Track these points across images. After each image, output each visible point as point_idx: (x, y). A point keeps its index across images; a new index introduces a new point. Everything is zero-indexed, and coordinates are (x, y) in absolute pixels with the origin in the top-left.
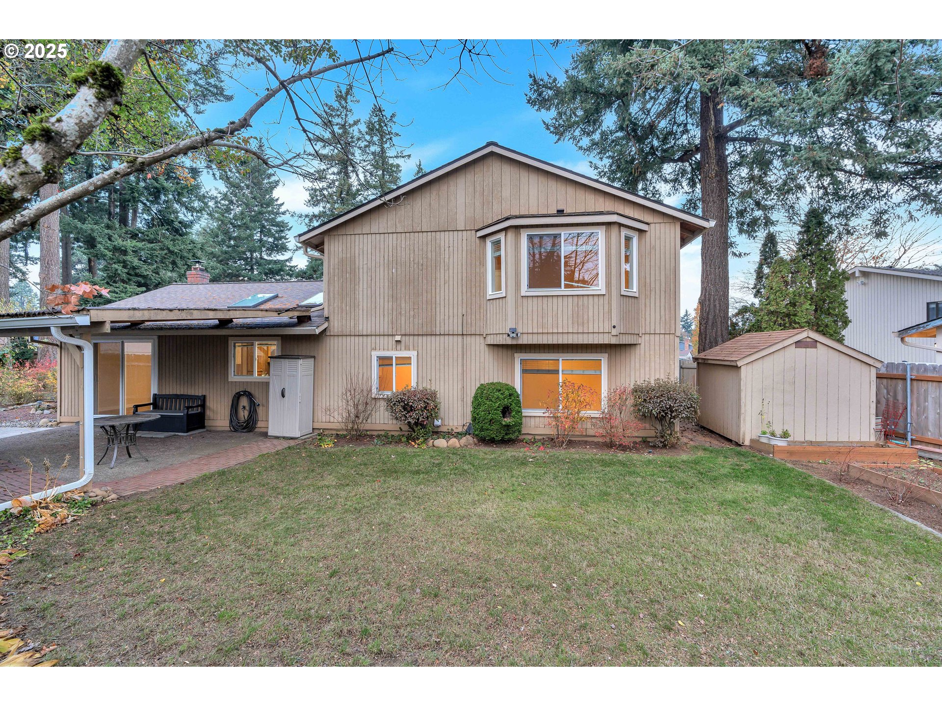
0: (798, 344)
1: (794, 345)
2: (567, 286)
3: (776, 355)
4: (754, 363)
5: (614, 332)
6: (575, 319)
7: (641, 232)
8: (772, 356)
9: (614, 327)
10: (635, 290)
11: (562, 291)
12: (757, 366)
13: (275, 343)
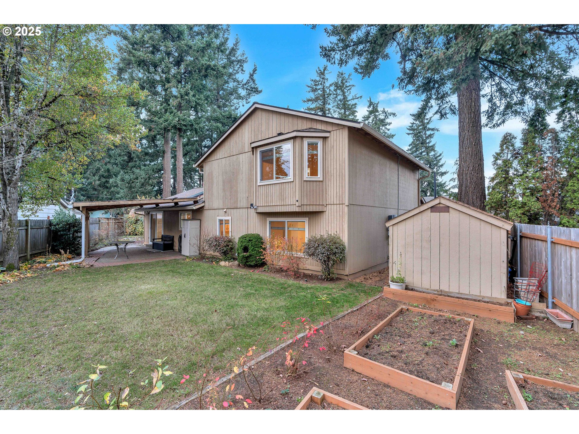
0: (433, 209)
1: (430, 210)
2: (277, 178)
3: (415, 218)
4: (398, 224)
5: (297, 204)
6: (280, 197)
7: (325, 138)
8: (412, 219)
9: (297, 201)
10: (319, 176)
11: (274, 181)
12: (401, 226)
13: (191, 213)
